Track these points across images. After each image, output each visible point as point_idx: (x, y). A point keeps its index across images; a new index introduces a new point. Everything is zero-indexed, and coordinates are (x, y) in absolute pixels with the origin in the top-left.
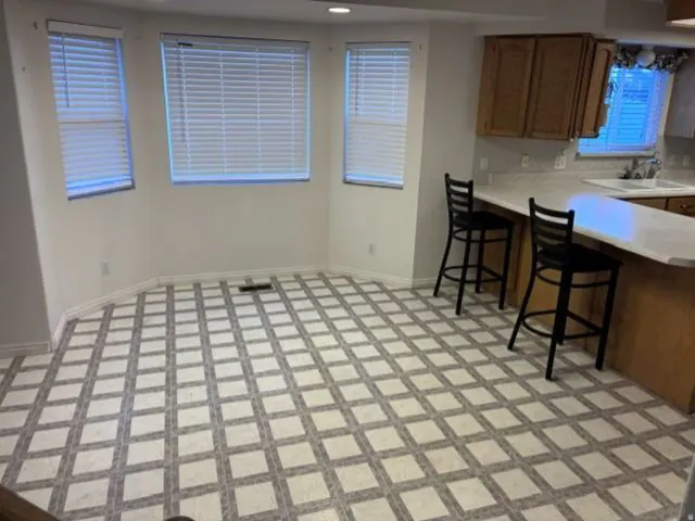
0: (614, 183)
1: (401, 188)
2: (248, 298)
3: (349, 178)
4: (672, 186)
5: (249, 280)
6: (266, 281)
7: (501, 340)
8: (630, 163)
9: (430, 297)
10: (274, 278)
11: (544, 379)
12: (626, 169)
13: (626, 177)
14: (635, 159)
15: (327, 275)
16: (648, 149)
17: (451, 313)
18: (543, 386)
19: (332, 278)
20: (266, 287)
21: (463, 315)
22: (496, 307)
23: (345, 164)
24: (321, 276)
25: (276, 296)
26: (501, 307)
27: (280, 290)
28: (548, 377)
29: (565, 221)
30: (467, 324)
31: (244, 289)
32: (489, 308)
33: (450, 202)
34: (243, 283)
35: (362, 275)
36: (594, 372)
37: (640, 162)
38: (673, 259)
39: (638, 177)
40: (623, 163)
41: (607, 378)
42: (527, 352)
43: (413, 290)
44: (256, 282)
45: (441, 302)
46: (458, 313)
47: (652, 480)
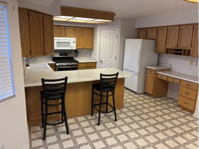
47: (175, 139)
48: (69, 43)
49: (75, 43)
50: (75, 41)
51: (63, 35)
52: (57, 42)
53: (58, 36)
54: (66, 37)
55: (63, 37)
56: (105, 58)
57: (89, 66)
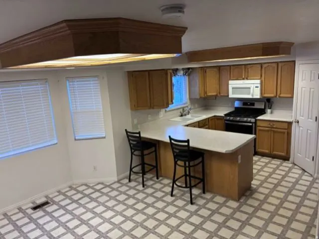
0: (179, 119)
1: (104, 138)
2: (40, 213)
3: (77, 138)
4: (199, 117)
5: (33, 203)
6: (43, 200)
7: (166, 194)
8: (182, 110)
9: (127, 183)
10: (46, 197)
11: (190, 204)
12: (181, 113)
13: (182, 116)
14: (183, 108)
15: (74, 186)
16: (185, 104)
17: (140, 187)
18: (193, 208)
19: (78, 187)
20: (46, 203)
21: (145, 187)
22: (155, 179)
23: (74, 132)
24: (71, 188)
25: (55, 207)
26: (158, 178)
27: (54, 203)
28: (192, 203)
29: (186, 144)
30: (149, 191)
31: (35, 208)
32: (153, 180)
33: (129, 140)
34: (32, 205)
35: (92, 181)
36: (203, 195)
37: (185, 109)
38: (226, 151)
39: (185, 115)
40: (179, 111)
41: (208, 196)
42: (178, 195)
43: (119, 182)
44: (39, 202)
45: (133, 184)
46: (143, 187)
48: (250, 88)
49: (259, 88)
50: (259, 85)
51: (244, 77)
52: (233, 88)
53: (236, 78)
54: (247, 79)
55: (243, 79)
56: (302, 116)
57: (275, 126)
